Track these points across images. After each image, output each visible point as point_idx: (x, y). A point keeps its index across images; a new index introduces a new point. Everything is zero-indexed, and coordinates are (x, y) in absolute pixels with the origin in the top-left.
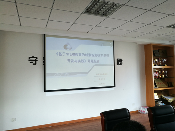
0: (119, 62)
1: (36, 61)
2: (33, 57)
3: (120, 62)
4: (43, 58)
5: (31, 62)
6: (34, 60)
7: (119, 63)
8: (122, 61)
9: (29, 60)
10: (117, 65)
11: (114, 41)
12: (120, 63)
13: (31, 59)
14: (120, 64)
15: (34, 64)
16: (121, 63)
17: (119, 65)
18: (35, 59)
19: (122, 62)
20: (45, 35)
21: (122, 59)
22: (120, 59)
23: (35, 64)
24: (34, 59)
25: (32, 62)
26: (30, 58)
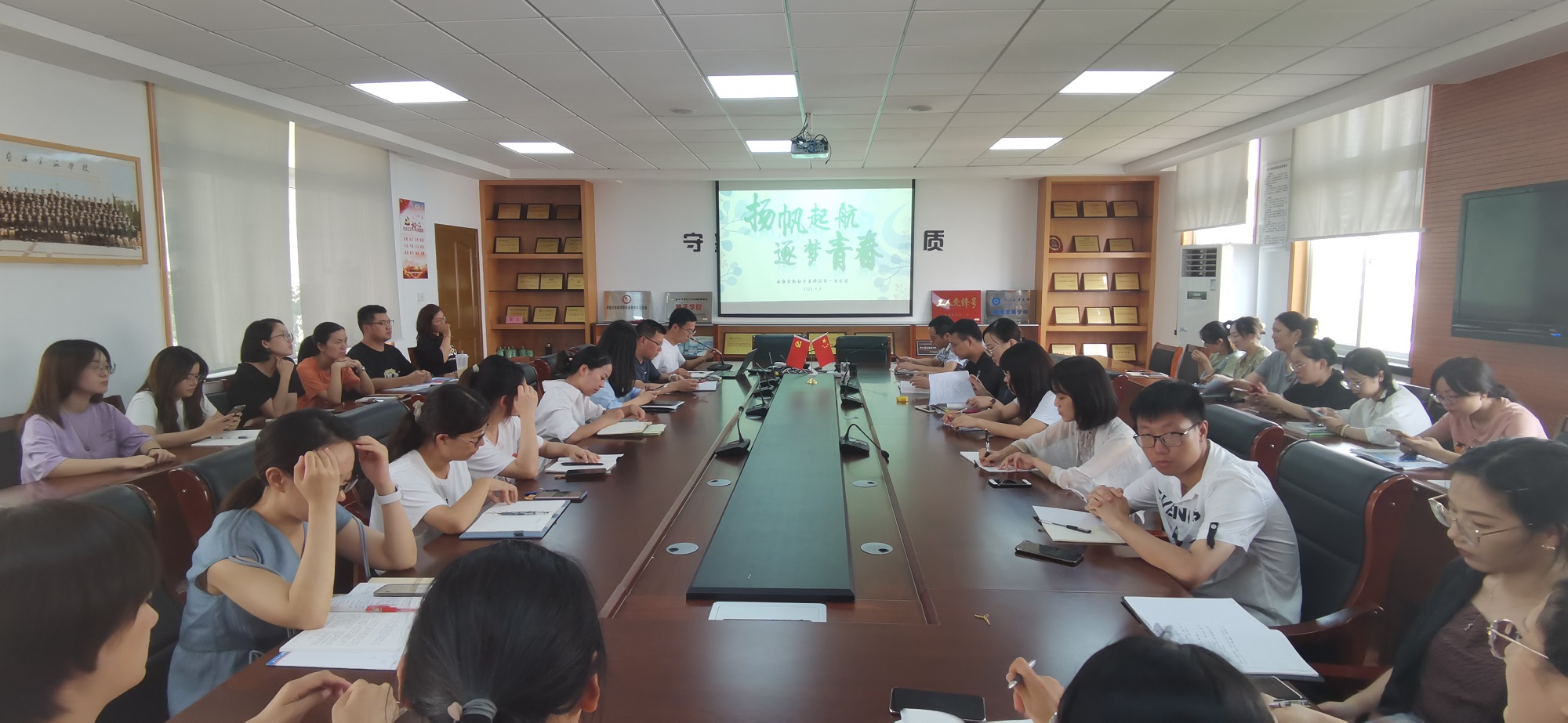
0: (930, 240)
1: (699, 242)
2: (693, 235)
3: (933, 240)
4: (716, 235)
5: (689, 247)
6: (695, 242)
7: (933, 246)
8: (943, 236)
9: (685, 242)
10: (925, 248)
11: (914, 181)
12: (936, 244)
13: (689, 238)
14: (936, 247)
15: (695, 251)
16: (938, 242)
17: (929, 250)
18: (698, 238)
19: (942, 241)
20: (717, 183)
21: (943, 232)
22: (936, 232)
23: (699, 250)
24: (696, 238)
25: (692, 246)
26: (686, 236)
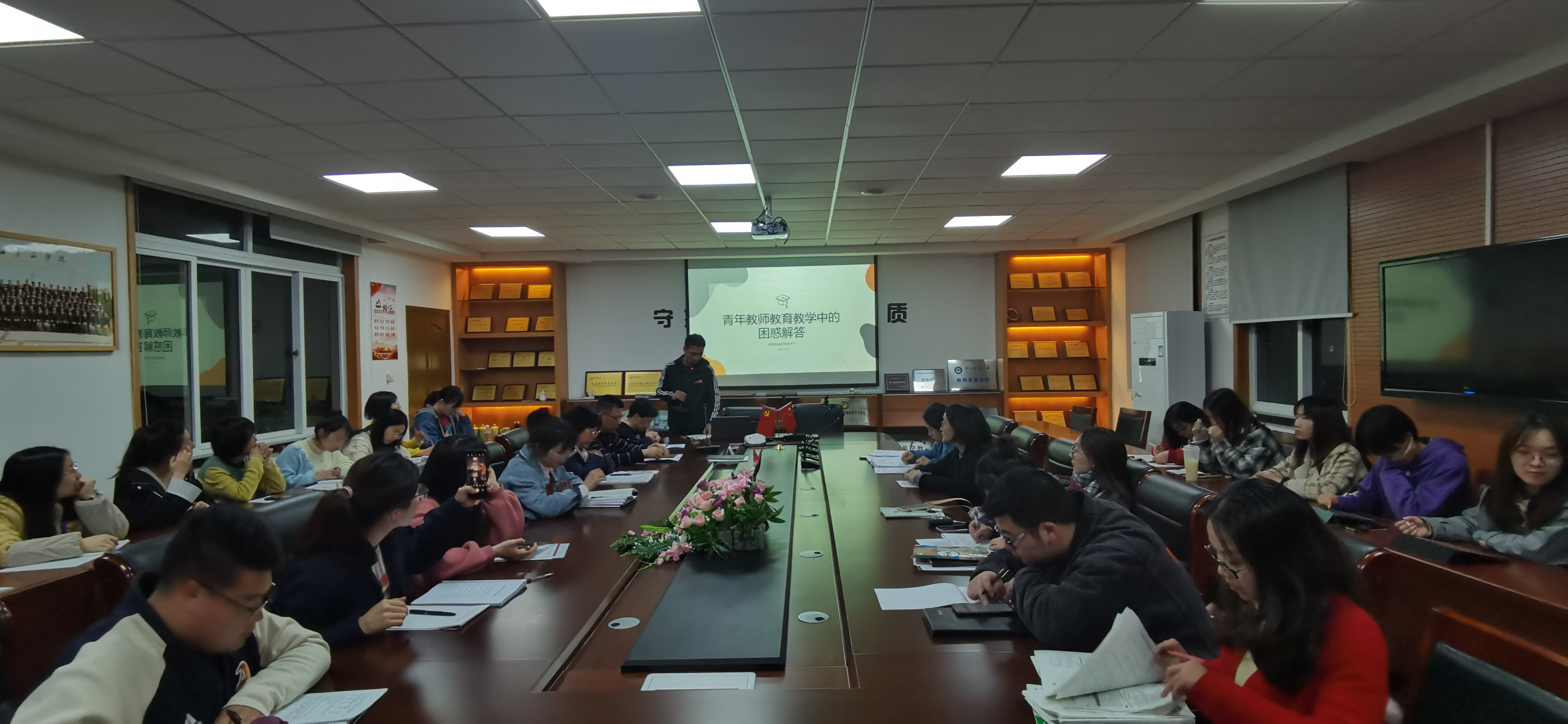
0: (894, 313)
1: (669, 318)
3: (897, 313)
4: (685, 311)
5: (659, 323)
6: (665, 318)
7: (896, 318)
8: (906, 308)
9: (655, 318)
10: (889, 321)
11: (875, 257)
12: (899, 316)
13: (659, 315)
14: (899, 319)
15: (665, 326)
16: (902, 315)
17: (893, 322)
18: (668, 314)
19: (905, 313)
20: (686, 261)
21: (905, 304)
22: (899, 305)
23: (669, 326)
24: (666, 315)
25: (662, 322)
26: (656, 313)
